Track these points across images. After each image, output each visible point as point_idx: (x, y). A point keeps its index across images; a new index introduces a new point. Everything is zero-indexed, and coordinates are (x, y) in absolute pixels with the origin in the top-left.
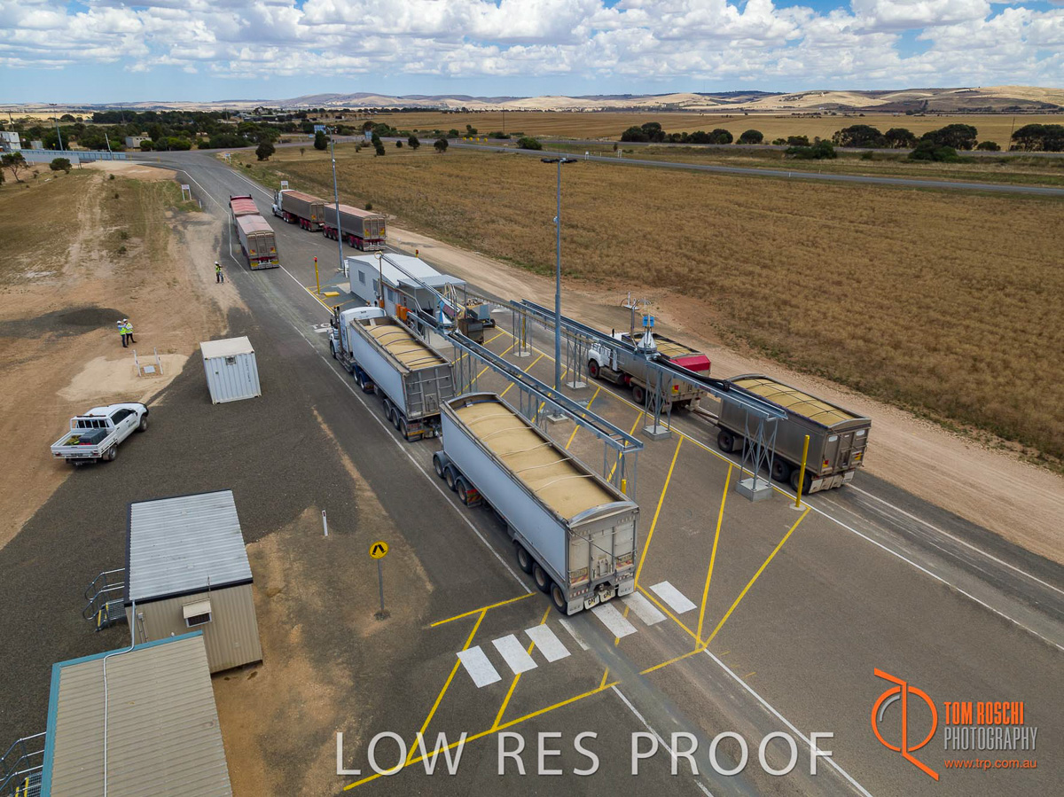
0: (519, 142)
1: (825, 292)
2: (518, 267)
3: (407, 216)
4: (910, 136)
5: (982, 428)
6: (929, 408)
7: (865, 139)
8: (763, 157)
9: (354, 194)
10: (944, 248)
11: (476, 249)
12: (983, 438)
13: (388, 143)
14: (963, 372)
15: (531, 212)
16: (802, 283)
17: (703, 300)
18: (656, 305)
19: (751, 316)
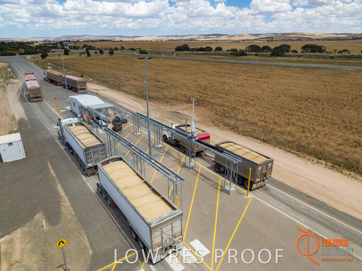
0: (139, 51)
1: (248, 103)
2: (138, 98)
3: (96, 79)
4: (270, 48)
5: (310, 155)
6: (290, 148)
7: (256, 49)
8: (223, 56)
9: (77, 71)
10: (286, 86)
11: (122, 91)
12: (311, 159)
13: (92, 52)
14: (300, 133)
15: (143, 77)
16: (240, 100)
17: (205, 108)
18: (189, 111)
19: (223, 114)
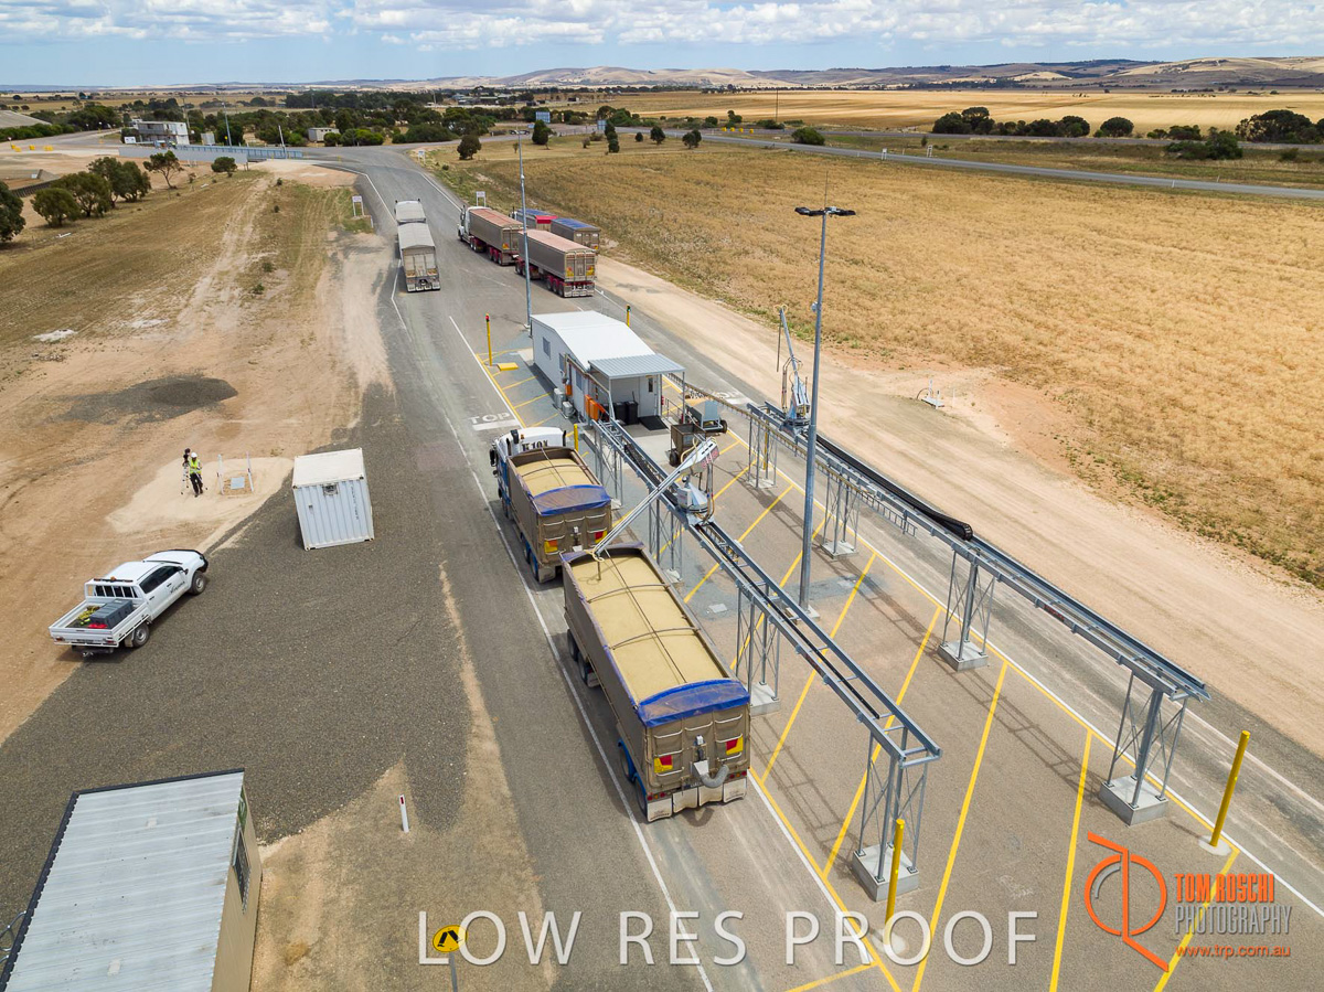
0: (795, 134)
1: (1236, 385)
3: (632, 242)
11: (717, 296)
13: (625, 134)
17: (1041, 391)
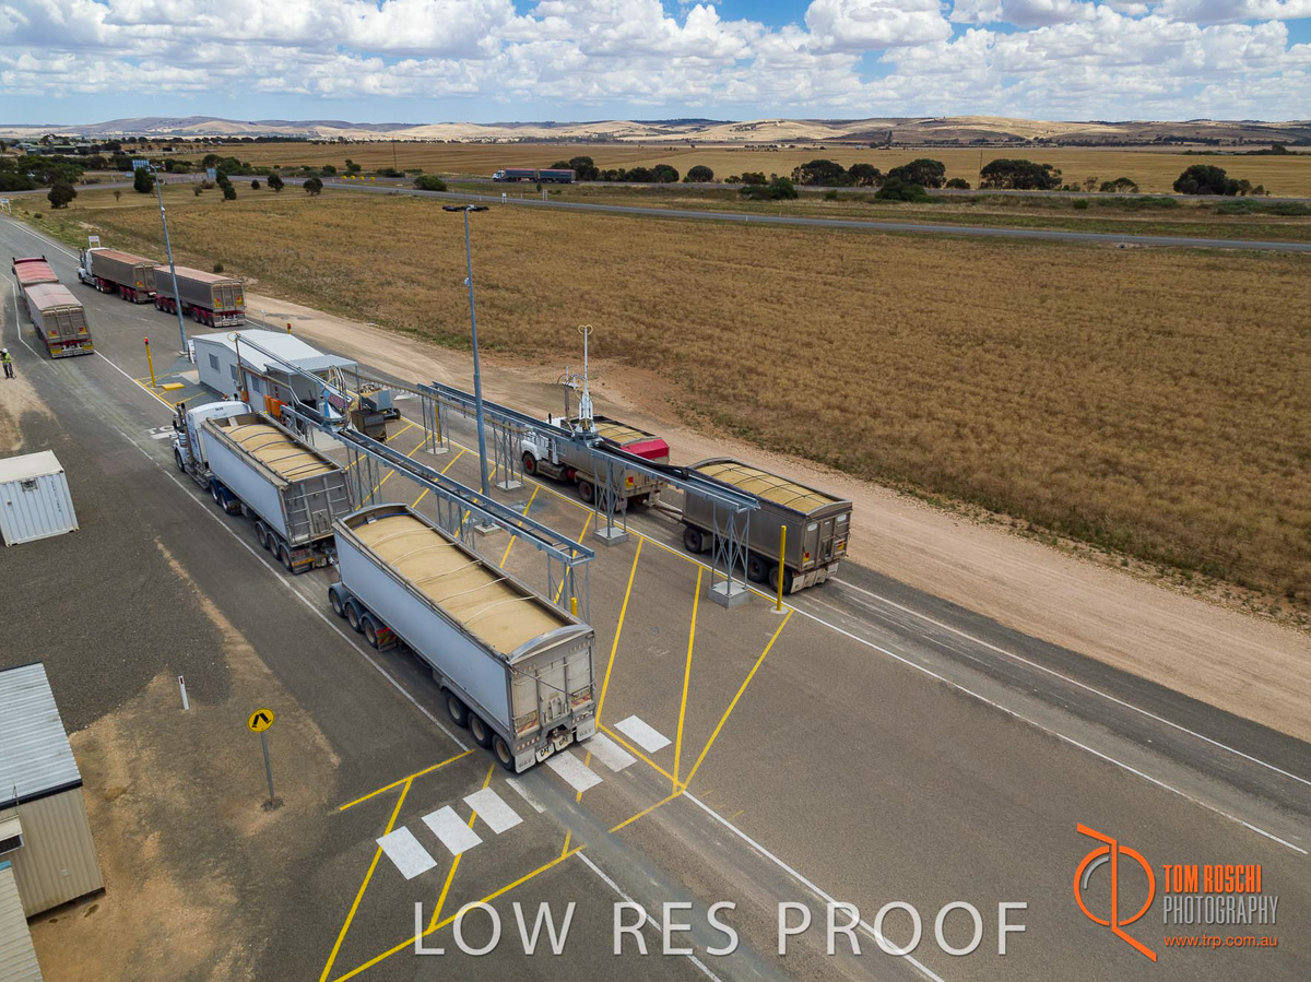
0: (417, 182)
1: (794, 356)
2: (425, 341)
3: (272, 278)
4: (875, 173)
5: (970, 502)
6: (914, 483)
7: (828, 176)
8: (714, 197)
9: (197, 252)
10: (919, 300)
11: (368, 319)
12: (972, 512)
13: (240, 183)
14: (947, 440)
15: (437, 271)
16: (768, 347)
17: (656, 371)
18: (601, 381)
19: (713, 388)
